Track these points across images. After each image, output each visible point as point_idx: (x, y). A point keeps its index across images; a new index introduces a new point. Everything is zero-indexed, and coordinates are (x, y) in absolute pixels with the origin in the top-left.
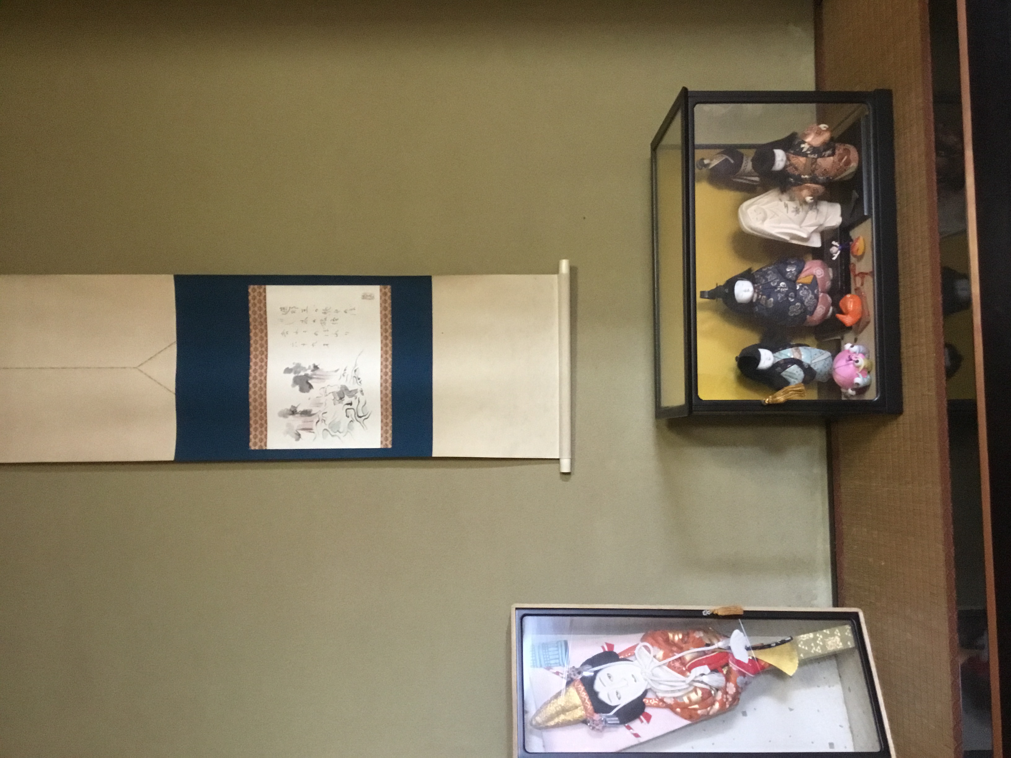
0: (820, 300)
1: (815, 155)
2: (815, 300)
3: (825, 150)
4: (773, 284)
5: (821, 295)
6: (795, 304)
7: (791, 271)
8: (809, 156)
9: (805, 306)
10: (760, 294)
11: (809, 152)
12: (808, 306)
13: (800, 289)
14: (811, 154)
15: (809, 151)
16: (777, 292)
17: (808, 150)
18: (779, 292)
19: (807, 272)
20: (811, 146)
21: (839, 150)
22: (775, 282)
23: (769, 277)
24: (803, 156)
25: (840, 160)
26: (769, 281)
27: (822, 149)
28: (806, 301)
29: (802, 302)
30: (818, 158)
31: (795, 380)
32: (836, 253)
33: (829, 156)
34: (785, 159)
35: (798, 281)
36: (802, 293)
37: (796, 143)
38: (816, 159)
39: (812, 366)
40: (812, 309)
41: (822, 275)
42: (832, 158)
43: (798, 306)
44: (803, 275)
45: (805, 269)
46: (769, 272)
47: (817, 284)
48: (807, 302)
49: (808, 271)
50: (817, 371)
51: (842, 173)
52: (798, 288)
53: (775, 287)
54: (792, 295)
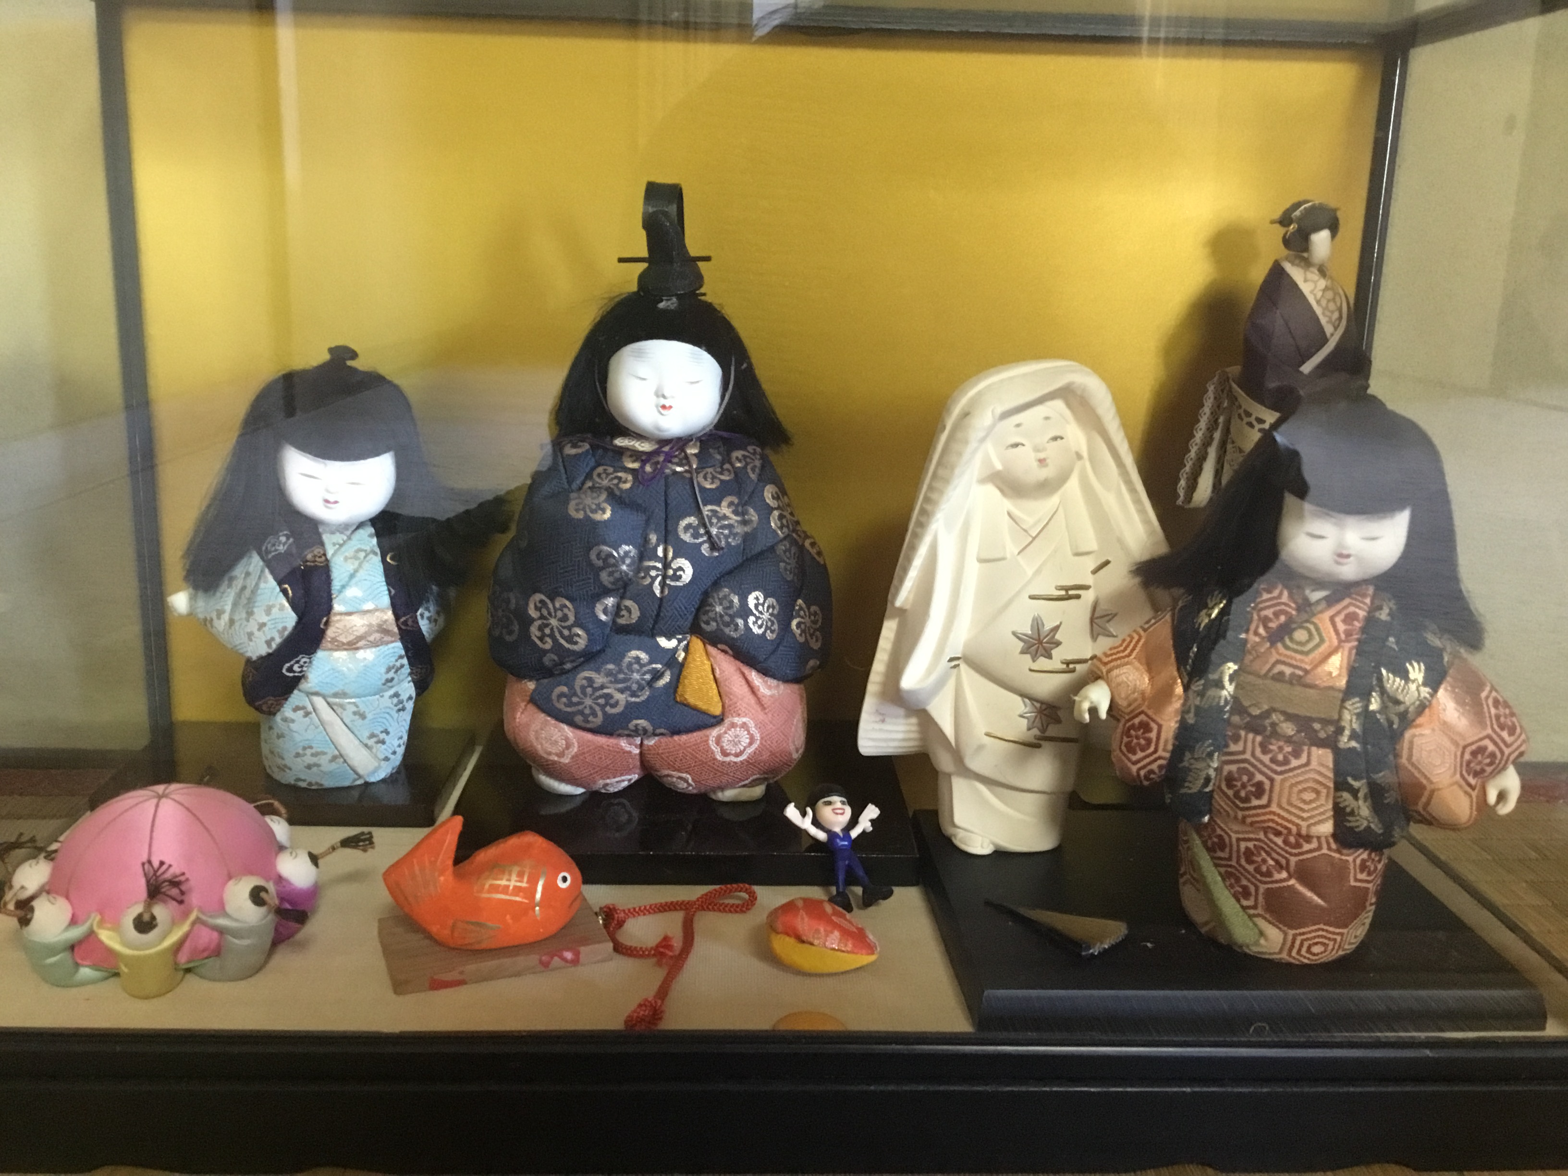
0: (601, 740)
1: (1353, 736)
2: (599, 720)
3: (1376, 793)
4: (688, 527)
5: (630, 747)
6: (578, 624)
7: (745, 612)
8: (1354, 705)
9: (576, 669)
10: (642, 467)
11: (1374, 706)
12: (571, 687)
13: (656, 653)
14: (1366, 715)
15: (1384, 708)
16: (646, 540)
17: (1390, 700)
18: (645, 553)
19: (737, 687)
20: (1406, 720)
21: (1363, 867)
22: (696, 535)
23: (724, 509)
24: (1353, 672)
25: (1304, 874)
26: (706, 510)
27: (1383, 776)
28: (599, 679)
29: (589, 657)
30: (1338, 752)
31: (226, 617)
32: (816, 822)
33: (1340, 814)
34: (1348, 572)
35: (697, 644)
36: (638, 659)
37: (1435, 641)
38: (1330, 743)
39: (296, 698)
40: (561, 705)
41: (725, 753)
42: (1327, 828)
43: (570, 639)
44: (727, 666)
45: (755, 677)
46: (753, 515)
47: (676, 732)
48: (590, 680)
49: (746, 689)
50: (278, 718)
51: (1230, 876)
52: (664, 643)
53: (668, 536)
54: (629, 611)
